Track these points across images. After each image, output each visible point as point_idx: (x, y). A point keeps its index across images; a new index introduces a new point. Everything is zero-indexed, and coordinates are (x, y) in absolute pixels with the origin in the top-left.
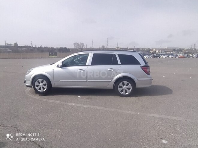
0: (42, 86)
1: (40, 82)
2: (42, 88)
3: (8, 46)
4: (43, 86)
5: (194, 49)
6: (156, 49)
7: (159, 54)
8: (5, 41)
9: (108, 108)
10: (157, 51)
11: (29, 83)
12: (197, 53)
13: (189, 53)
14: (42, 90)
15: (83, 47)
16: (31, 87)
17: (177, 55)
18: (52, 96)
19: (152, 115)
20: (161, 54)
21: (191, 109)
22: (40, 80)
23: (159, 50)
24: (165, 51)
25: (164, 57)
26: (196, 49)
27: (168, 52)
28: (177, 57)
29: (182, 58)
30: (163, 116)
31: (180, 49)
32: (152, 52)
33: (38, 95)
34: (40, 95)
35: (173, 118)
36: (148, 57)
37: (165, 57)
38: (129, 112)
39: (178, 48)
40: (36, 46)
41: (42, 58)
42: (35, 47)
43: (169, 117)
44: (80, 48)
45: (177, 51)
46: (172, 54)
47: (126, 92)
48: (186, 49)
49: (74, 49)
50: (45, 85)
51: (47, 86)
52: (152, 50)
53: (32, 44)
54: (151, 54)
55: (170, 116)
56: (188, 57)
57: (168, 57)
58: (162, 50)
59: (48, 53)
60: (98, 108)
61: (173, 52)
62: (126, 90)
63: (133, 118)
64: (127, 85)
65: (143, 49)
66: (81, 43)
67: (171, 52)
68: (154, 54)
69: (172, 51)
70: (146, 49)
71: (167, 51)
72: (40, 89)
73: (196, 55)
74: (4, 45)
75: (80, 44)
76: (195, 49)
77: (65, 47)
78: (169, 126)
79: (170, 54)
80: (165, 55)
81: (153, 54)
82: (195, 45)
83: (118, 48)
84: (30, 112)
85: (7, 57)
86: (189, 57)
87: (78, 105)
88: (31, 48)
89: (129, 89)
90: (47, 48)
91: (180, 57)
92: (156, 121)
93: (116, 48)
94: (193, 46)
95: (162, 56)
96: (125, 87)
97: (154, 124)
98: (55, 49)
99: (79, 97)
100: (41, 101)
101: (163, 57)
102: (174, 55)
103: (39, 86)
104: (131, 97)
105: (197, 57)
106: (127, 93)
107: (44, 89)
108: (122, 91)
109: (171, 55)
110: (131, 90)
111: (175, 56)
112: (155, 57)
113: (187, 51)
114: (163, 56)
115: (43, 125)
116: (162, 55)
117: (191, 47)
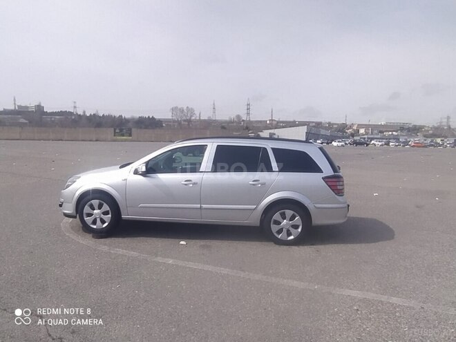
0: (99, 216)
1: (96, 206)
2: (98, 220)
3: (21, 112)
4: (103, 216)
5: (446, 128)
6: (360, 126)
7: (366, 136)
8: (15, 100)
9: (247, 273)
10: (362, 131)
11: (69, 209)
12: (453, 136)
13: (434, 136)
14: (98, 225)
15: (193, 118)
16: (75, 217)
17: (409, 140)
18: (120, 240)
19: (347, 292)
20: (372, 136)
21: (435, 280)
22: (95, 202)
23: (366, 126)
24: (381, 129)
25: (378, 143)
26: (452, 127)
27: (386, 134)
28: (407, 145)
29: (420, 147)
30: (370, 296)
31: (415, 126)
32: (349, 131)
33: (89, 236)
34: (93, 237)
35: (394, 300)
36: (340, 144)
37: (380, 144)
38: (295, 283)
39: (410, 124)
40: (84, 112)
41: (97, 141)
42: (82, 114)
43: (384, 298)
44: (184, 118)
45: (409, 131)
46: (396, 139)
47: (289, 234)
48: (428, 127)
49: (170, 122)
50: (106, 213)
51: (110, 216)
52: (351, 127)
53: (75, 107)
54: (348, 138)
55: (386, 296)
56: (432, 145)
57: (387, 144)
58: (374, 127)
59: (113, 129)
60: (225, 271)
61: (399, 132)
62: (288, 231)
63: (303, 299)
64: (292, 218)
65: (329, 123)
66: (187, 107)
67: (394, 133)
68: (356, 138)
69: (396, 132)
70: (338, 124)
71: (384, 130)
72: (94, 222)
73: (452, 140)
74: (12, 108)
75: (185, 111)
76: (449, 127)
77: (151, 117)
78: (384, 321)
79: (392, 137)
80: (380, 138)
81: (353, 136)
82: (448, 118)
83: (272, 120)
84: (73, 278)
85: (18, 137)
86: (435, 146)
87: (180, 263)
88: (73, 117)
89: (296, 227)
90: (110, 117)
91: (413, 146)
92: (355, 308)
93: (268, 122)
94: (446, 120)
95: (373, 142)
96: (287, 224)
97: (350, 314)
98: (127, 121)
99: (182, 242)
100: (95, 250)
101: (375, 145)
102: (401, 140)
103: (93, 215)
104: (301, 247)
105: (453, 147)
106: (292, 237)
107: (103, 222)
108: (280, 232)
109: (394, 139)
110: (300, 230)
111: (403, 142)
112: (356, 143)
113: (431, 132)
114: (376, 143)
115: (102, 311)
116: (372, 139)
117: (441, 122)
